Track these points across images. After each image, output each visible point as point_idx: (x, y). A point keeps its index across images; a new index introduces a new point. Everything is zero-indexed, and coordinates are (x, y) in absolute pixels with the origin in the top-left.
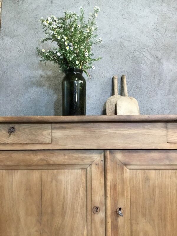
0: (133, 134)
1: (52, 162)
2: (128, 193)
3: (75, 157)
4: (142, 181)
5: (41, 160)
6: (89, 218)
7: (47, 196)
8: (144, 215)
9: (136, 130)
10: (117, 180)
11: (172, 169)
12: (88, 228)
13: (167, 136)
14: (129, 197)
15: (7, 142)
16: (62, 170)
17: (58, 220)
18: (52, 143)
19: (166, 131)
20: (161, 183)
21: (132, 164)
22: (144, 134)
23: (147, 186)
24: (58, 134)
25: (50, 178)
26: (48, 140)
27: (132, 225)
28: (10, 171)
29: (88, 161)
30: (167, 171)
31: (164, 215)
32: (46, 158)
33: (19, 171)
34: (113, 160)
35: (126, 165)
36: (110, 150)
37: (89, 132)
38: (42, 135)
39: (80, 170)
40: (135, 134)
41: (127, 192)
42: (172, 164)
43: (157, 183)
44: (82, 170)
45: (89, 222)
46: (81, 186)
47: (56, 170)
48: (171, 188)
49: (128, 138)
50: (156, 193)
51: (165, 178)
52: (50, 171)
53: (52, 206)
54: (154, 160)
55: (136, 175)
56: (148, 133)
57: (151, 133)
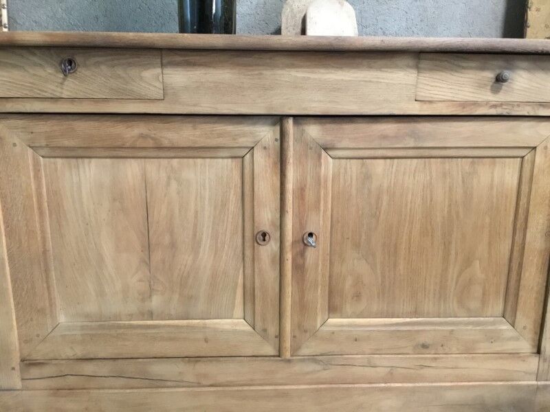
0: (346, 81)
1: (166, 143)
2: (327, 205)
3: (218, 132)
4: (357, 179)
5: (142, 136)
6: (248, 253)
7: (160, 213)
8: (357, 246)
9: (352, 71)
10: (306, 179)
11: (420, 155)
12: (246, 271)
13: (416, 86)
14: (329, 213)
15: (58, 95)
16: (191, 160)
17: (185, 259)
18: (166, 99)
19: (416, 75)
20: (394, 184)
21: (339, 147)
22: (370, 81)
23: (366, 191)
24: (178, 77)
25: (163, 175)
26: (156, 92)
27: (331, 263)
28: (73, 161)
29: (246, 141)
30: (409, 161)
31: (396, 245)
32: (152, 133)
33: (93, 160)
34: (300, 139)
35: (326, 149)
36: (294, 116)
37: (249, 75)
38: (141, 78)
39: (230, 160)
40: (350, 80)
41: (326, 202)
42: (420, 145)
43: (385, 185)
44: (234, 160)
45: (248, 260)
46: (232, 192)
47: (176, 160)
48: (412, 194)
49: (335, 91)
50: (382, 203)
51: (404, 173)
52: (164, 162)
53: (172, 233)
54: (385, 137)
55: (346, 169)
56: (378, 78)
57: (383, 79)
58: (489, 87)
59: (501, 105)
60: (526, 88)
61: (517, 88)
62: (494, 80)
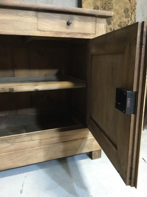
0: (7, 20)
9: (10, 16)
13: (37, 24)
19: (37, 20)
22: (18, 21)
40: (9, 20)
49: (3, 24)
56: (21, 20)
57: (24, 20)
58: (65, 27)
59: (70, 34)
60: (78, 27)
61: (75, 27)
62: (66, 24)
